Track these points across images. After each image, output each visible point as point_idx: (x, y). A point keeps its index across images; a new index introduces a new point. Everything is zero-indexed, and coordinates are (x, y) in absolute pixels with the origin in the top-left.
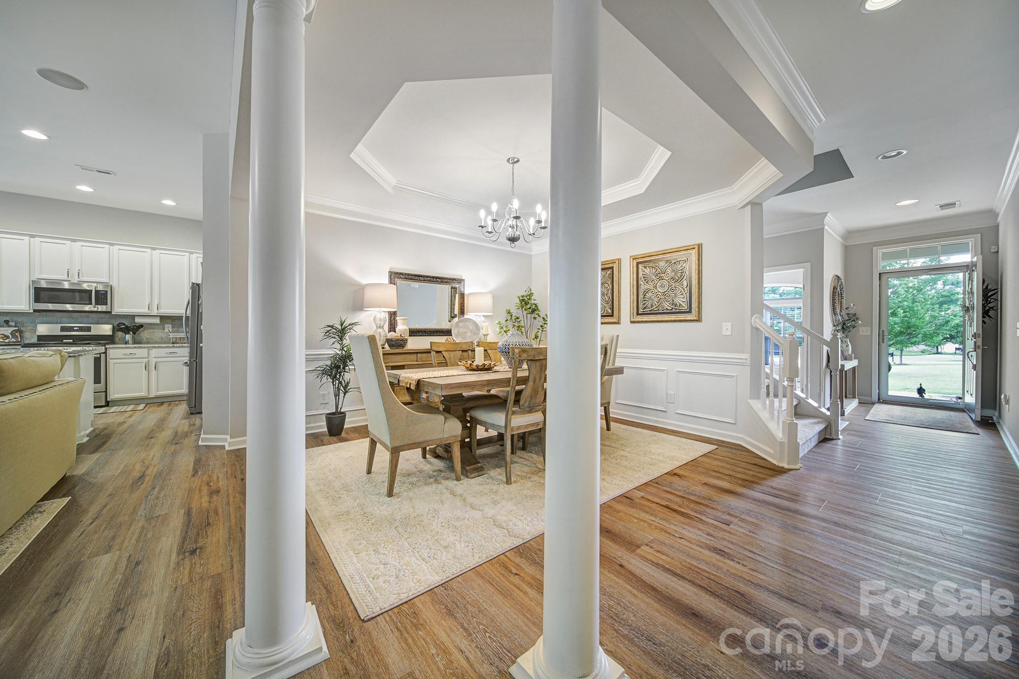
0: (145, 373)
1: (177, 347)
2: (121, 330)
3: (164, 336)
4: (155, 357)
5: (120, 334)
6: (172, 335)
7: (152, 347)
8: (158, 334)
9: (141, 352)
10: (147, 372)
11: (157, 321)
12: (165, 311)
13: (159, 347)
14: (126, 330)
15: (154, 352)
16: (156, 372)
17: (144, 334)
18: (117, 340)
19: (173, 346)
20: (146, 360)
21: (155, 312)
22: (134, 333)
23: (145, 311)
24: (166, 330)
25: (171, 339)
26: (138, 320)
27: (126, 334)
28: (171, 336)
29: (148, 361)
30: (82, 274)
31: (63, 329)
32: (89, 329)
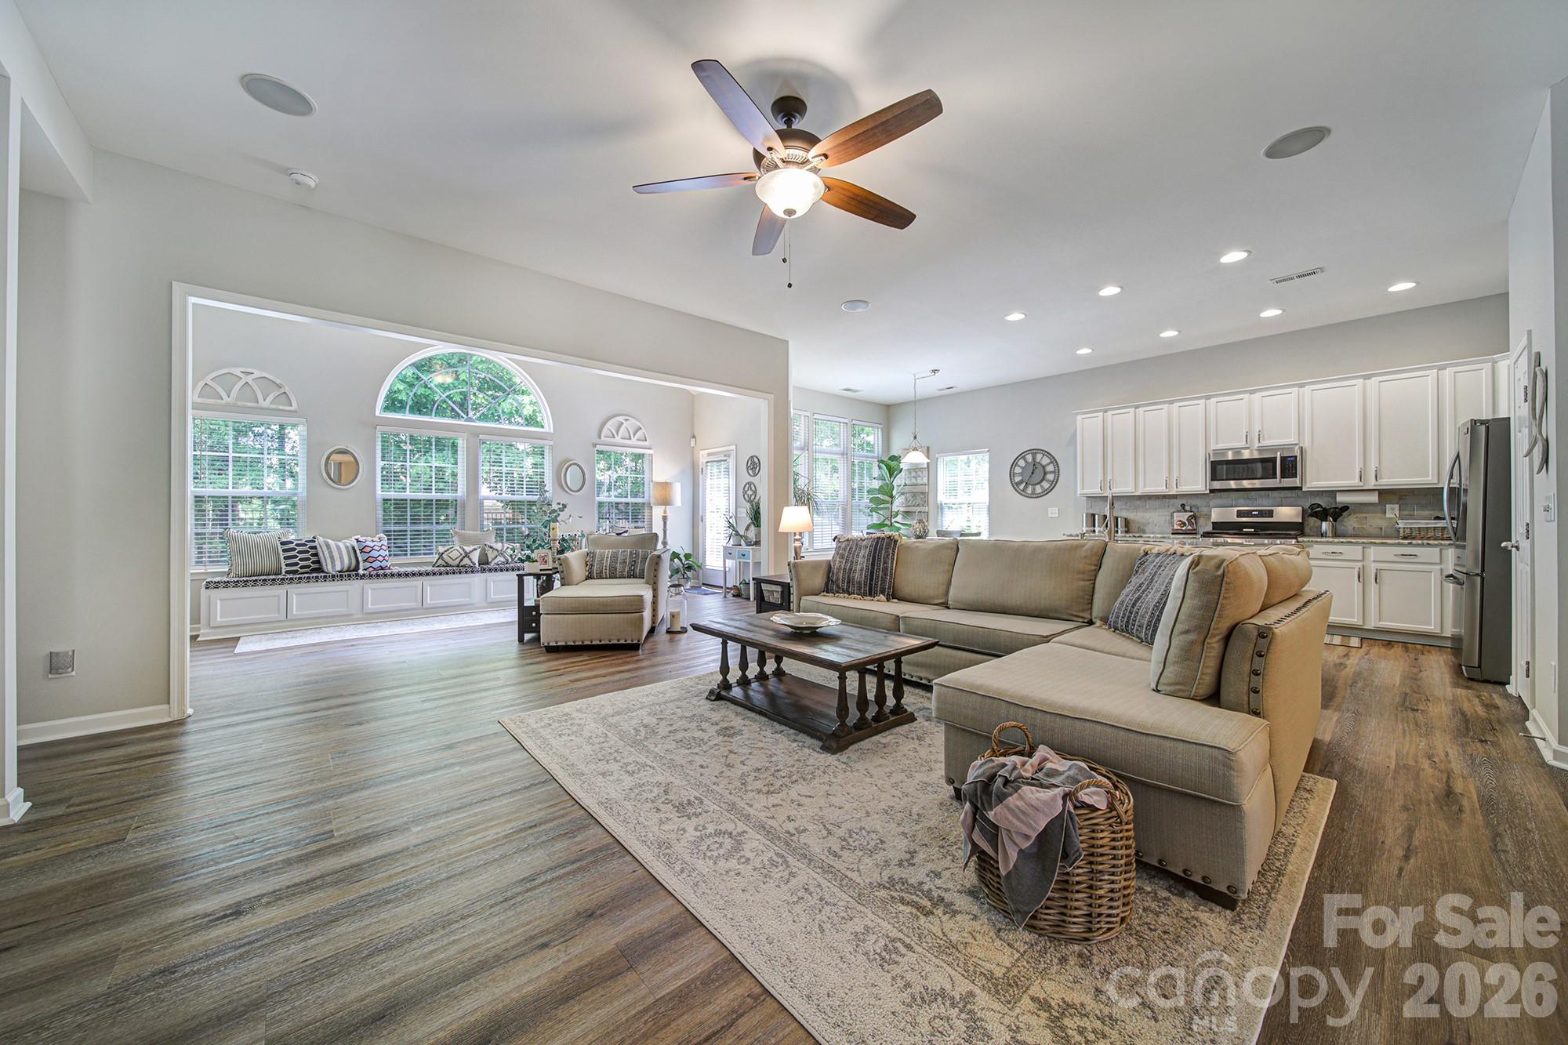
0: (1357, 586)
1: (1418, 545)
2: (1314, 515)
3: (1383, 524)
4: (1374, 561)
5: (1312, 521)
6: (1401, 524)
7: (1371, 543)
8: (1375, 522)
9: (1352, 551)
10: (1361, 584)
11: (1374, 498)
12: (1389, 481)
13: (1382, 543)
14: (1322, 514)
15: (1373, 552)
16: (1377, 586)
17: (1350, 522)
18: (1307, 530)
19: (1410, 543)
20: (1360, 564)
21: (1371, 483)
22: (1335, 520)
23: (1354, 482)
24: (1388, 515)
25: (1401, 531)
26: (1341, 499)
27: (1322, 521)
28: (1400, 525)
29: (1363, 566)
30: (1263, 436)
31: (1240, 514)
32: (1270, 514)
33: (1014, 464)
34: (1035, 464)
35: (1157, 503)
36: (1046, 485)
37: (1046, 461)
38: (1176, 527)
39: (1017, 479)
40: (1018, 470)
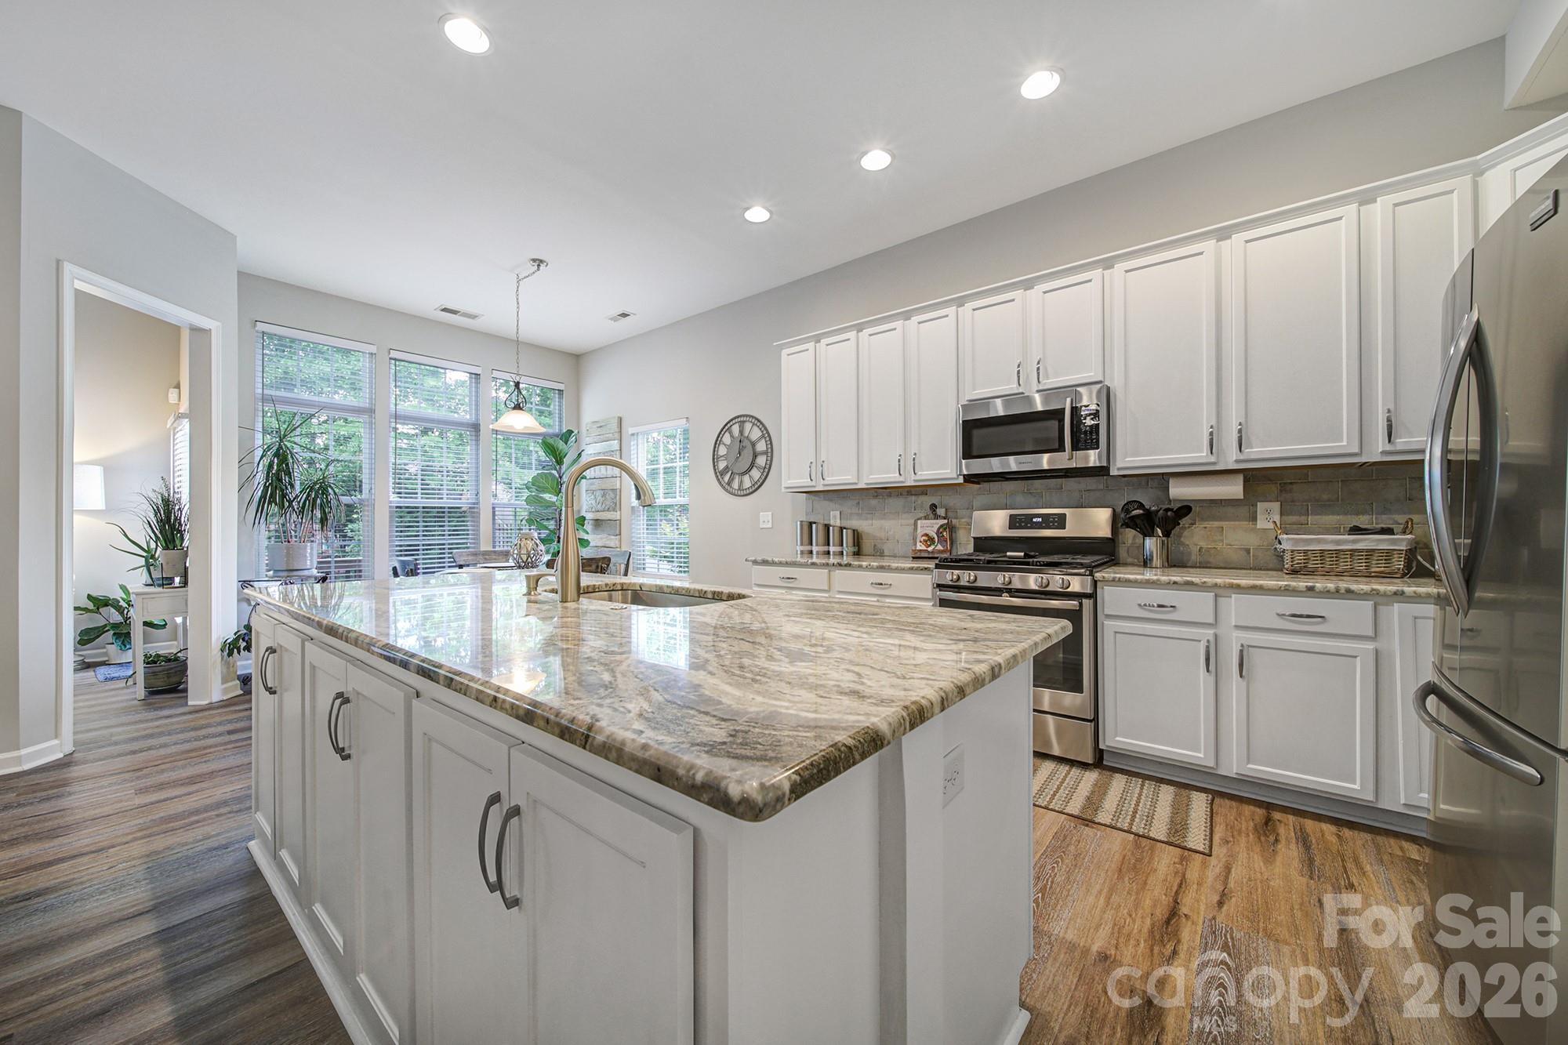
0: (1204, 681)
1: (1326, 594)
2: (1132, 523)
3: (1252, 541)
4: (1237, 627)
5: (1130, 535)
6: (1288, 542)
7: (1231, 586)
8: (1235, 536)
9: (1195, 605)
10: (1211, 679)
11: (1234, 489)
12: (1266, 450)
13: (1254, 587)
14: (1143, 520)
15: (1236, 607)
16: (1244, 684)
17: (1195, 536)
18: (1122, 553)
19: (1311, 589)
20: (1209, 633)
21: (1230, 458)
22: (1167, 534)
23: (1197, 455)
24: (1262, 523)
25: (1287, 557)
26: (1179, 491)
27: (1145, 535)
28: (1285, 546)
29: (1216, 636)
30: (1046, 369)
31: (1014, 522)
32: (1060, 522)
33: (718, 441)
34: (742, 439)
35: (896, 503)
36: (756, 474)
37: (756, 434)
38: (920, 546)
39: (722, 465)
40: (722, 451)
